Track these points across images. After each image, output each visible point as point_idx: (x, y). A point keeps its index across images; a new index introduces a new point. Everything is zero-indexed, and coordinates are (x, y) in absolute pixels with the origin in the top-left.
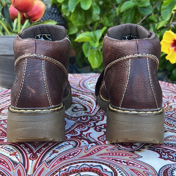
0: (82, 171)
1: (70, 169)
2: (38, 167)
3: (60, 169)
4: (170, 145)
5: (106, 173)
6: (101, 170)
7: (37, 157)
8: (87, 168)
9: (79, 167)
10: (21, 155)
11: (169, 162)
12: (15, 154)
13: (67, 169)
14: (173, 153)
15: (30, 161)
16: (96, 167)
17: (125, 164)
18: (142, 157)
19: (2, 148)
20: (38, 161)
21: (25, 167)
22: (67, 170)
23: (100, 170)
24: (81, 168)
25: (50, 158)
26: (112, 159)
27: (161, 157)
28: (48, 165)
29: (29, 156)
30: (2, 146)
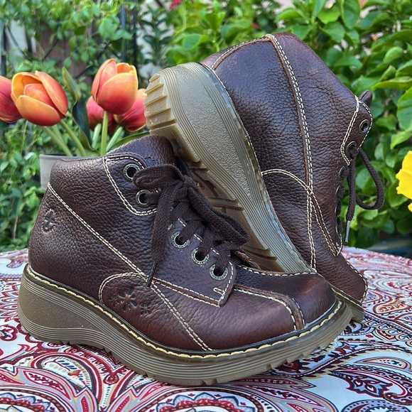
0: (198, 405)
1: (178, 401)
2: (119, 395)
3: (158, 400)
4: (374, 371)
5: (243, 409)
6: (235, 404)
7: (118, 380)
8: (209, 400)
9: (193, 398)
10: (88, 375)
11: (365, 397)
12: (77, 374)
13: (171, 400)
14: (376, 383)
15: (105, 386)
16: (225, 399)
17: (281, 396)
18: (315, 386)
19: (54, 361)
20: (119, 386)
21: (95, 395)
22: (172, 402)
23: (232, 405)
24: (197, 399)
25: (141, 382)
26: (258, 388)
27: (351, 388)
28: (137, 393)
29: (103, 377)
30: (54, 359)
